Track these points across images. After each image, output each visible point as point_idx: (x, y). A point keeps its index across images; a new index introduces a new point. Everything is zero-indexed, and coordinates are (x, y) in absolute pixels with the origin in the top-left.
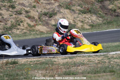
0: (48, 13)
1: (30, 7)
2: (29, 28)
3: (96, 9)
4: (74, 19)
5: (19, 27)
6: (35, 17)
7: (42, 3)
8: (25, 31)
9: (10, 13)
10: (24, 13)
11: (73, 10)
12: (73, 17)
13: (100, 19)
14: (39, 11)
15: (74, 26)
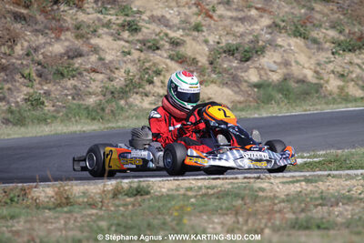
0: (237, 49)
1: (184, 29)
4: (318, 69)
5: (148, 88)
6: (199, 58)
7: (221, 17)
9: (124, 46)
10: (167, 46)
11: (315, 41)
12: (313, 61)
14: (211, 43)
15: (318, 88)
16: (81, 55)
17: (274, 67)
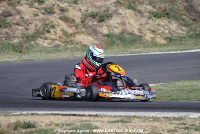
0: (97, 15)
1: (68, 3)
2: (64, 38)
3: (178, 10)
4: (141, 27)
5: (47, 35)
6: (76, 19)
8: (57, 42)
9: (35, 11)
10: (58, 12)
11: (140, 12)
12: (138, 23)
13: (184, 28)
14: (83, 11)
15: (140, 38)
16: (11, 15)
17: (117, 25)
